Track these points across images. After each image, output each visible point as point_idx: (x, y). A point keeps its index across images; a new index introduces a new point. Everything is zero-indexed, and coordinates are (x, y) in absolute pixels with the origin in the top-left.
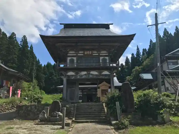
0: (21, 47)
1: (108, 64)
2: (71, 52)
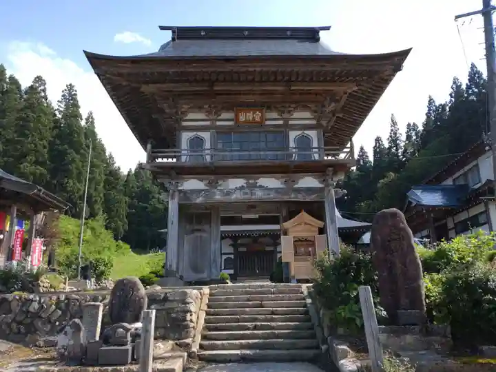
0: (60, 116)
1: (316, 152)
2: (191, 116)
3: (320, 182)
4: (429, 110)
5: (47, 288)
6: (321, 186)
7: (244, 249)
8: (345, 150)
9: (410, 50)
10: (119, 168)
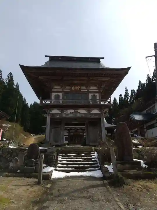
0: (7, 84)
1: (98, 101)
2: (56, 87)
3: (100, 111)
4: (139, 85)
5: (2, 146)
6: (100, 113)
7: (72, 134)
8: (108, 101)
9: (131, 67)
10: (28, 103)
